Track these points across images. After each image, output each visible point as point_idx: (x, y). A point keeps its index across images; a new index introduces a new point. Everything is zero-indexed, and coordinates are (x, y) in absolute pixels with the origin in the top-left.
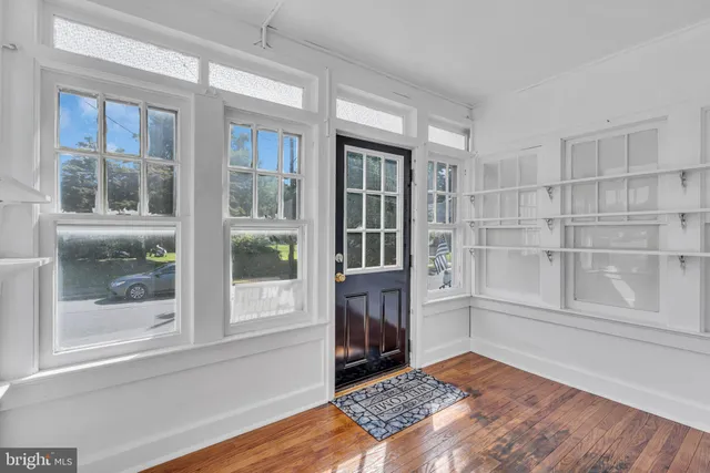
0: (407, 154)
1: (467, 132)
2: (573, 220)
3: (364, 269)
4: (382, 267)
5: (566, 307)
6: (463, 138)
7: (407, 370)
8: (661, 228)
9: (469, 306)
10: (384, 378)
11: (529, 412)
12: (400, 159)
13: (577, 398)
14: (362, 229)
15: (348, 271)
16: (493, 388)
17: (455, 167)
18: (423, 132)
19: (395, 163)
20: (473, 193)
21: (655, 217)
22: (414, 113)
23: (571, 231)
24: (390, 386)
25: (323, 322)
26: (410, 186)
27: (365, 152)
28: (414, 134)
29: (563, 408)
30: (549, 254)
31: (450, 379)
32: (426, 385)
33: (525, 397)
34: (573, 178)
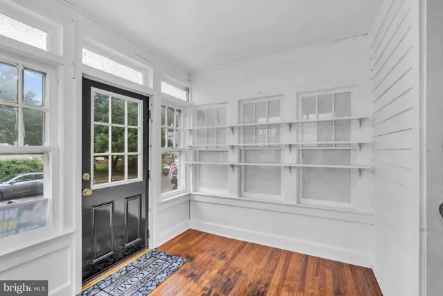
0: (146, 99)
1: (187, 90)
2: (244, 147)
3: (110, 183)
4: (127, 180)
5: (240, 196)
6: (185, 93)
7: (146, 251)
8: (282, 152)
9: (189, 200)
10: (128, 262)
11: (222, 263)
12: (140, 103)
13: (246, 247)
14: (109, 153)
15: (94, 187)
16: (202, 251)
17: (180, 111)
18: (157, 86)
19: (137, 104)
20: (191, 128)
21: (279, 146)
22: (151, 71)
23: (243, 153)
24: (132, 267)
25: (69, 231)
26: (148, 122)
27: (111, 94)
28: (151, 86)
29: (239, 256)
30: (232, 166)
31: (176, 252)
32: (159, 261)
33: (220, 254)
34: (244, 123)
